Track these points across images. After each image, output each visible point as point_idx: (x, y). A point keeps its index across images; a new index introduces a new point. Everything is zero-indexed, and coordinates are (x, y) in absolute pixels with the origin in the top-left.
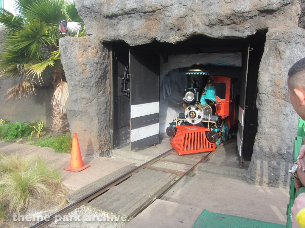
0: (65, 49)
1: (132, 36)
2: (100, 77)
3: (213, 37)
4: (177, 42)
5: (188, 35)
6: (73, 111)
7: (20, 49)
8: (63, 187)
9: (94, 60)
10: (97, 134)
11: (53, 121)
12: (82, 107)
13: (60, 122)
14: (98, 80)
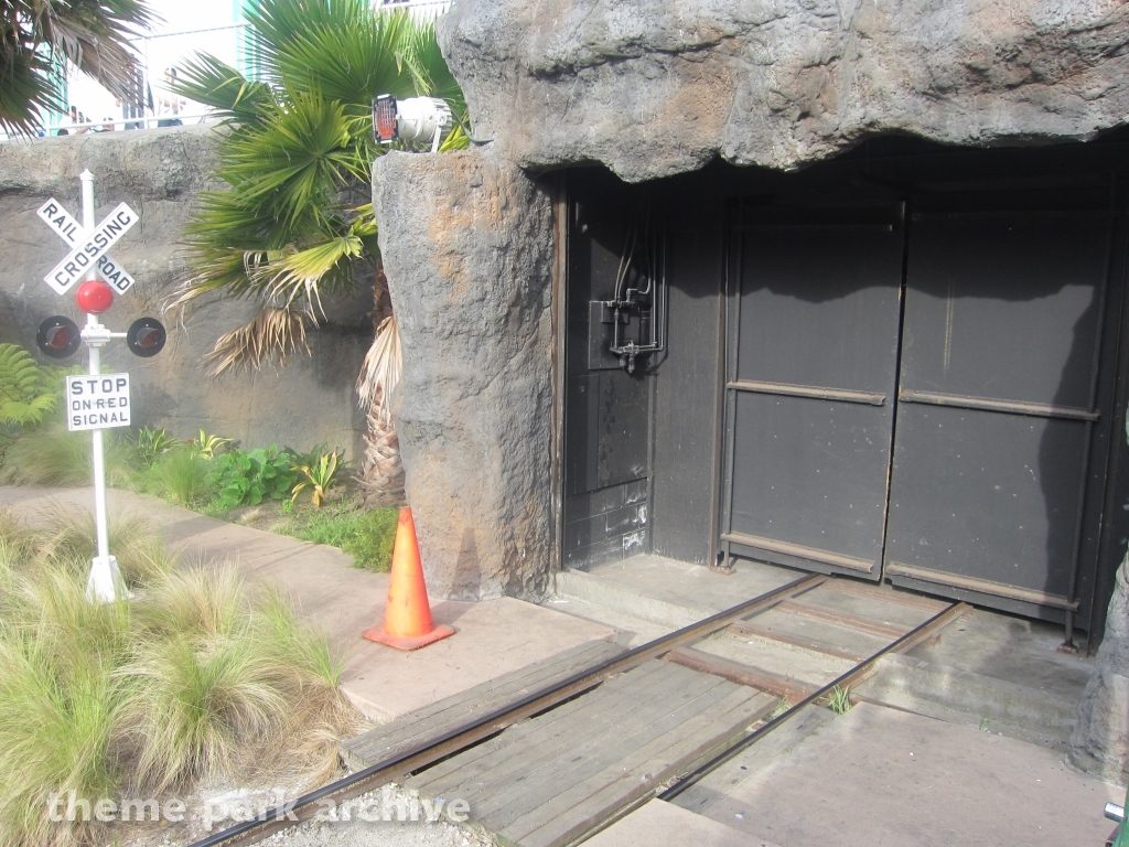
0: (389, 196)
1: (630, 145)
2: (513, 299)
3: (947, 139)
4: (800, 164)
5: (843, 136)
6: (414, 424)
7: (257, 198)
8: (339, 705)
9: (490, 236)
10: (496, 513)
11: (367, 452)
12: (444, 410)
13: (389, 457)
14: (505, 311)
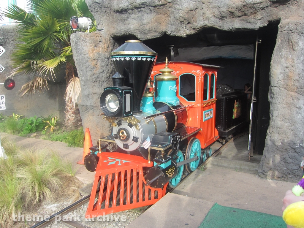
0: (77, 44)
1: (142, 31)
2: (111, 72)
3: (224, 29)
4: (187, 36)
5: (198, 28)
6: (85, 106)
7: (32, 46)
8: (76, 180)
9: (105, 55)
10: (109, 129)
11: (66, 116)
12: (93, 102)
13: (73, 117)
14: (109, 75)
